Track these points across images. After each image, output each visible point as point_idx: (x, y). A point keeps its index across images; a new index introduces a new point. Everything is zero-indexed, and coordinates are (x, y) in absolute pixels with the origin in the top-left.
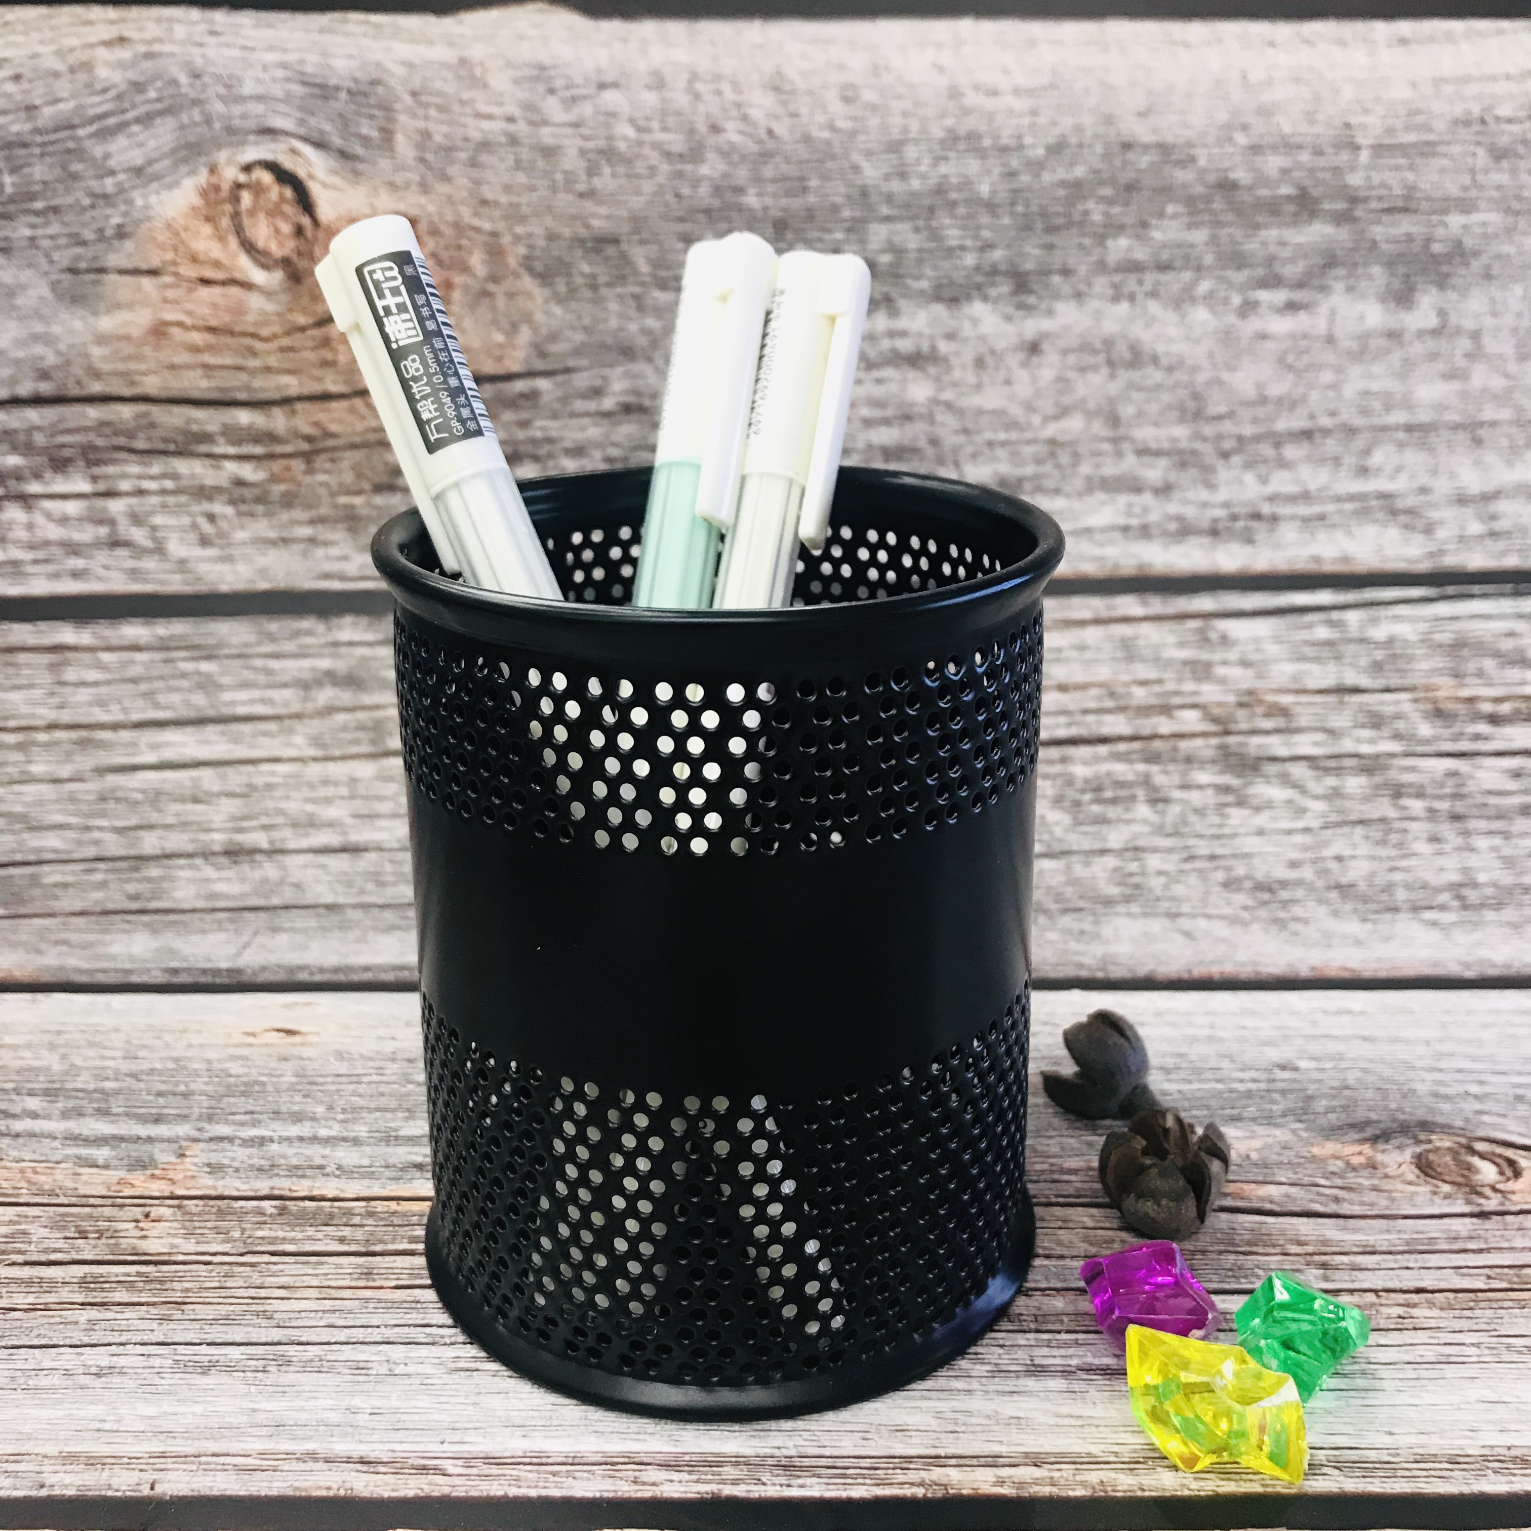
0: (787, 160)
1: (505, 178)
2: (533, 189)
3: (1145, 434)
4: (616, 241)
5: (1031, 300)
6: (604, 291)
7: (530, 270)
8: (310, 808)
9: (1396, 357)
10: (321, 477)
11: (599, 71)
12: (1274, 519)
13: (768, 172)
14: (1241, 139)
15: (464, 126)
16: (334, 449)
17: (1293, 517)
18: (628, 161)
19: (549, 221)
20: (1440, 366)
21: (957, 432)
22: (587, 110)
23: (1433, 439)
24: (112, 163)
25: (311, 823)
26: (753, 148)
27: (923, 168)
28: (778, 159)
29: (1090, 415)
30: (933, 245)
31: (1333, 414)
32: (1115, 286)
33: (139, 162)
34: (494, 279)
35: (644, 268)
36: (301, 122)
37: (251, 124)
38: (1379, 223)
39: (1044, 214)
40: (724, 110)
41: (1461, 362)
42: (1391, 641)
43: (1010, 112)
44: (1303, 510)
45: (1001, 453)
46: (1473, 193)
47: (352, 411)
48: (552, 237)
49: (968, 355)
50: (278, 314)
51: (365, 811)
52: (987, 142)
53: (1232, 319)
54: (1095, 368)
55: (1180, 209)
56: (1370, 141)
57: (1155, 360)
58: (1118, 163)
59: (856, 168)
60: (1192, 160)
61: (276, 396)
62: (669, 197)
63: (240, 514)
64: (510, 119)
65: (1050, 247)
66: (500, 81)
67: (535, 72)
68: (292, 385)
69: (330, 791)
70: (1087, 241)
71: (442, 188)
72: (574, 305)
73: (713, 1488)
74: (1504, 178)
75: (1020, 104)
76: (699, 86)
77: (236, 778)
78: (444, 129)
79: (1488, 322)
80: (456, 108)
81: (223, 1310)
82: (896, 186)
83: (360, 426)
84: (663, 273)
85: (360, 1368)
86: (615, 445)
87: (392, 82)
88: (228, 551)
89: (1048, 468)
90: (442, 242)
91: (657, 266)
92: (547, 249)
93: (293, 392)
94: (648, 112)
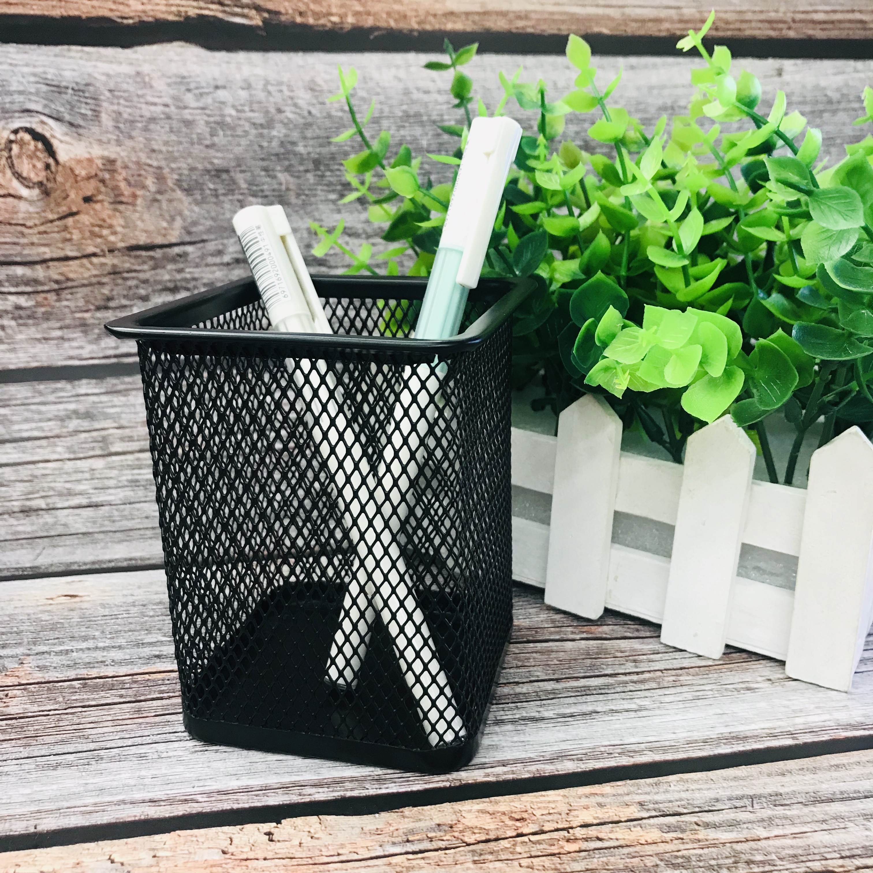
0: (319, 127)
1: (165, 138)
2: (180, 143)
4: (227, 171)
6: (222, 198)
7: (180, 187)
8: (68, 485)
10: (65, 303)
11: (215, 80)
13: (309, 134)
15: (140, 109)
16: (72, 287)
18: (233, 128)
19: (190, 161)
22: (209, 100)
25: (70, 493)
26: (301, 121)
28: (314, 127)
34: (160, 192)
35: (244, 185)
36: (46, 106)
37: (16, 107)
40: (284, 101)
43: (434, 102)
47: (82, 266)
48: (192, 169)
50: (37, 213)
51: (100, 486)
52: (425, 118)
61: (37, 259)
62: (256, 148)
63: (19, 325)
64: (166, 105)
66: (159, 84)
67: (179, 80)
68: (47, 252)
69: (79, 476)
71: (129, 143)
72: (204, 206)
73: (342, 793)
75: (440, 99)
76: (270, 88)
77: (25, 472)
78: (129, 110)
80: (135, 99)
81: (59, 737)
83: (86, 275)
84: (255, 188)
85: (142, 757)
87: (98, 84)
88: (12, 346)
90: (130, 172)
91: (250, 184)
92: (189, 175)
93: (47, 256)
94: (242, 102)
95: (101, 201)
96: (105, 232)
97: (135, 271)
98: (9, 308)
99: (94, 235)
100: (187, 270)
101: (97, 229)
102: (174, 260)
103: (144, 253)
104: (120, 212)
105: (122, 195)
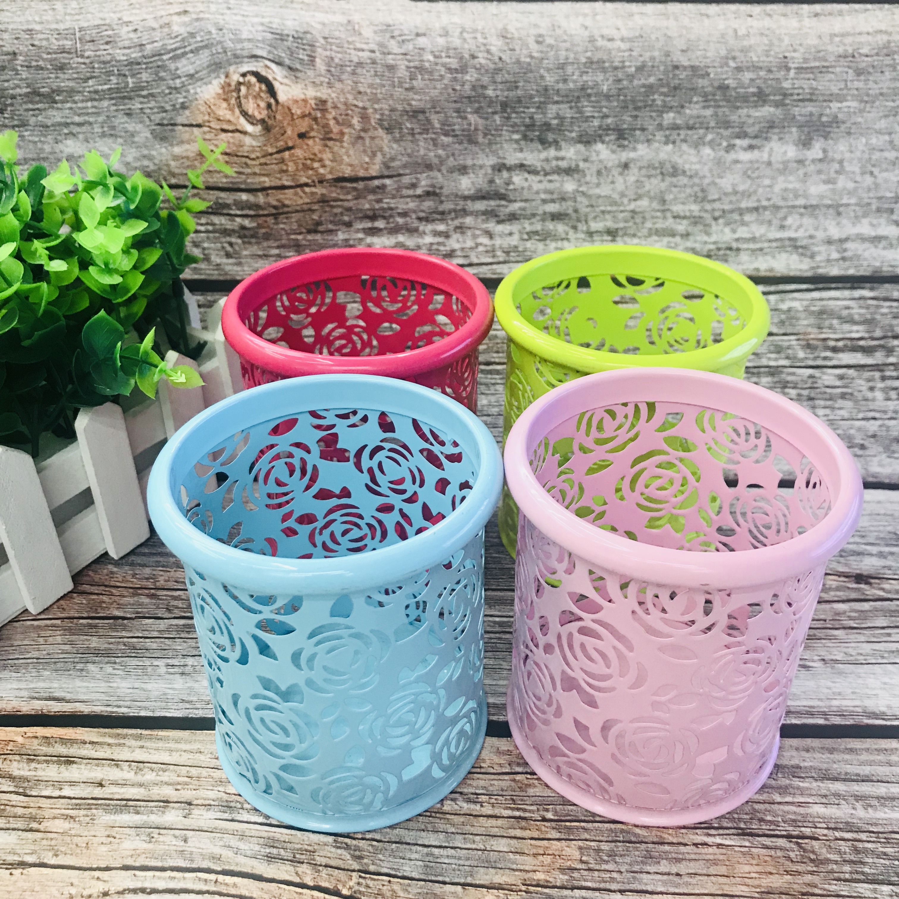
0: (509, 73)
1: (370, 80)
2: (384, 86)
3: (678, 208)
4: (423, 112)
5: (626, 143)
6: (417, 136)
7: (381, 126)
9: (801, 172)
10: (282, 226)
11: (416, 27)
12: (738, 250)
13: (499, 78)
14: (732, 64)
15: (350, 54)
16: (287, 213)
17: (747, 249)
18: (431, 73)
19: (391, 102)
20: (823, 177)
21: (587, 206)
22: (410, 46)
23: (817, 212)
24: (178, 72)
26: (492, 66)
27: (575, 77)
28: (504, 72)
29: (651, 199)
30: (577, 115)
31: (769, 199)
32: (666, 136)
33: (192, 72)
34: (364, 130)
35: (437, 125)
36: (269, 52)
37: (245, 53)
38: (797, 106)
39: (633, 101)
40: (478, 47)
41: (833, 175)
42: (789, 310)
43: (619, 50)
44: (752, 246)
45: (607, 216)
46: (845, 92)
47: (296, 194)
48: (392, 110)
49: (594, 169)
50: (260, 147)
52: (607, 65)
53: (722, 153)
54: (655, 176)
55: (701, 99)
56: (796, 65)
57: (684, 172)
58: (671, 76)
59: (542, 77)
60: (708, 74)
61: (259, 187)
62: (450, 91)
63: (244, 243)
64: (373, 51)
65: (636, 117)
66: (368, 32)
67: (384, 28)
68: (267, 181)
70: (654, 114)
71: (338, 85)
72: (402, 143)
74: (861, 85)
75: (623, 46)
76: (465, 35)
78: (339, 56)
79: (847, 155)
80: (346, 45)
82: (561, 86)
83: (300, 202)
84: (447, 127)
86: (423, 211)
87: (314, 32)
88: (239, 260)
89: (630, 224)
90: (339, 112)
91: (444, 125)
92: (390, 116)
93: (267, 185)
94: (440, 48)
95: (314, 137)
96: (316, 165)
97: (342, 200)
98: (236, 228)
99: (306, 167)
100: (385, 201)
101: (309, 162)
102: (374, 191)
103: (349, 185)
104: (330, 148)
105: (331, 132)
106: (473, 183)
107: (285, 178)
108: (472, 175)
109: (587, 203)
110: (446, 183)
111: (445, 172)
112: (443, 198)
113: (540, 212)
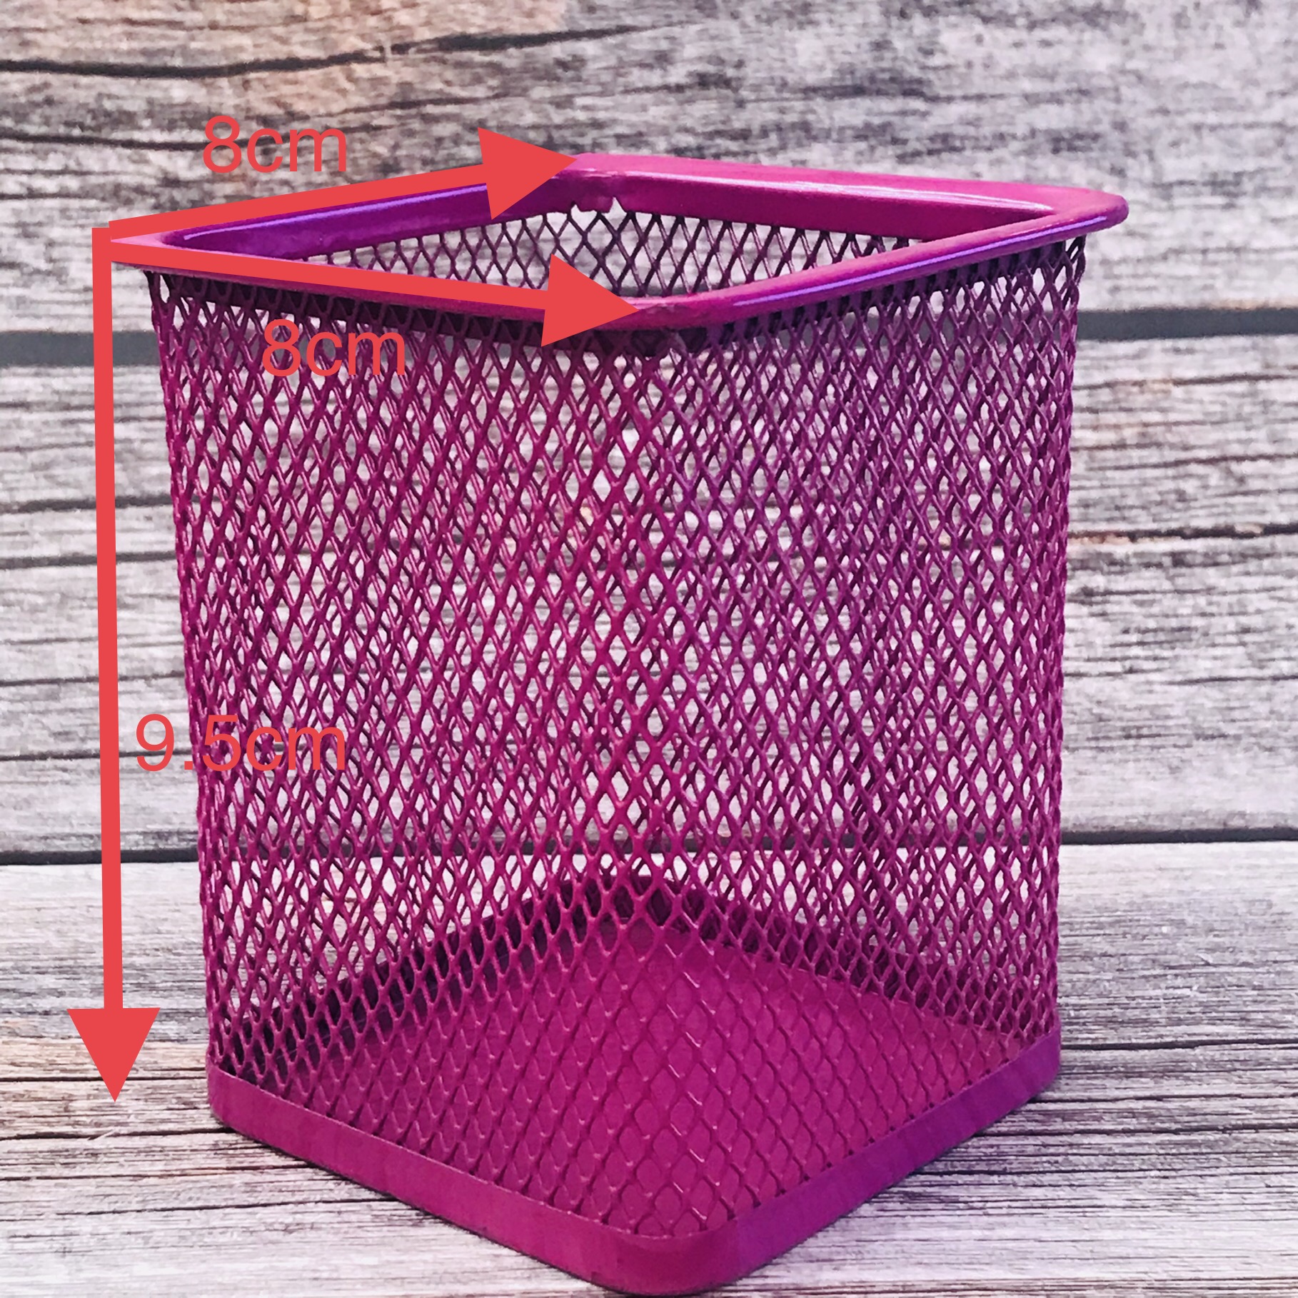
49: (1167, 10)
86: (687, 130)
106: (830, 51)
107: (296, 38)
108: (825, 28)
109: (1152, 104)
110: (753, 51)
111: (749, 19)
112: (744, 93)
113: (1021, 130)
